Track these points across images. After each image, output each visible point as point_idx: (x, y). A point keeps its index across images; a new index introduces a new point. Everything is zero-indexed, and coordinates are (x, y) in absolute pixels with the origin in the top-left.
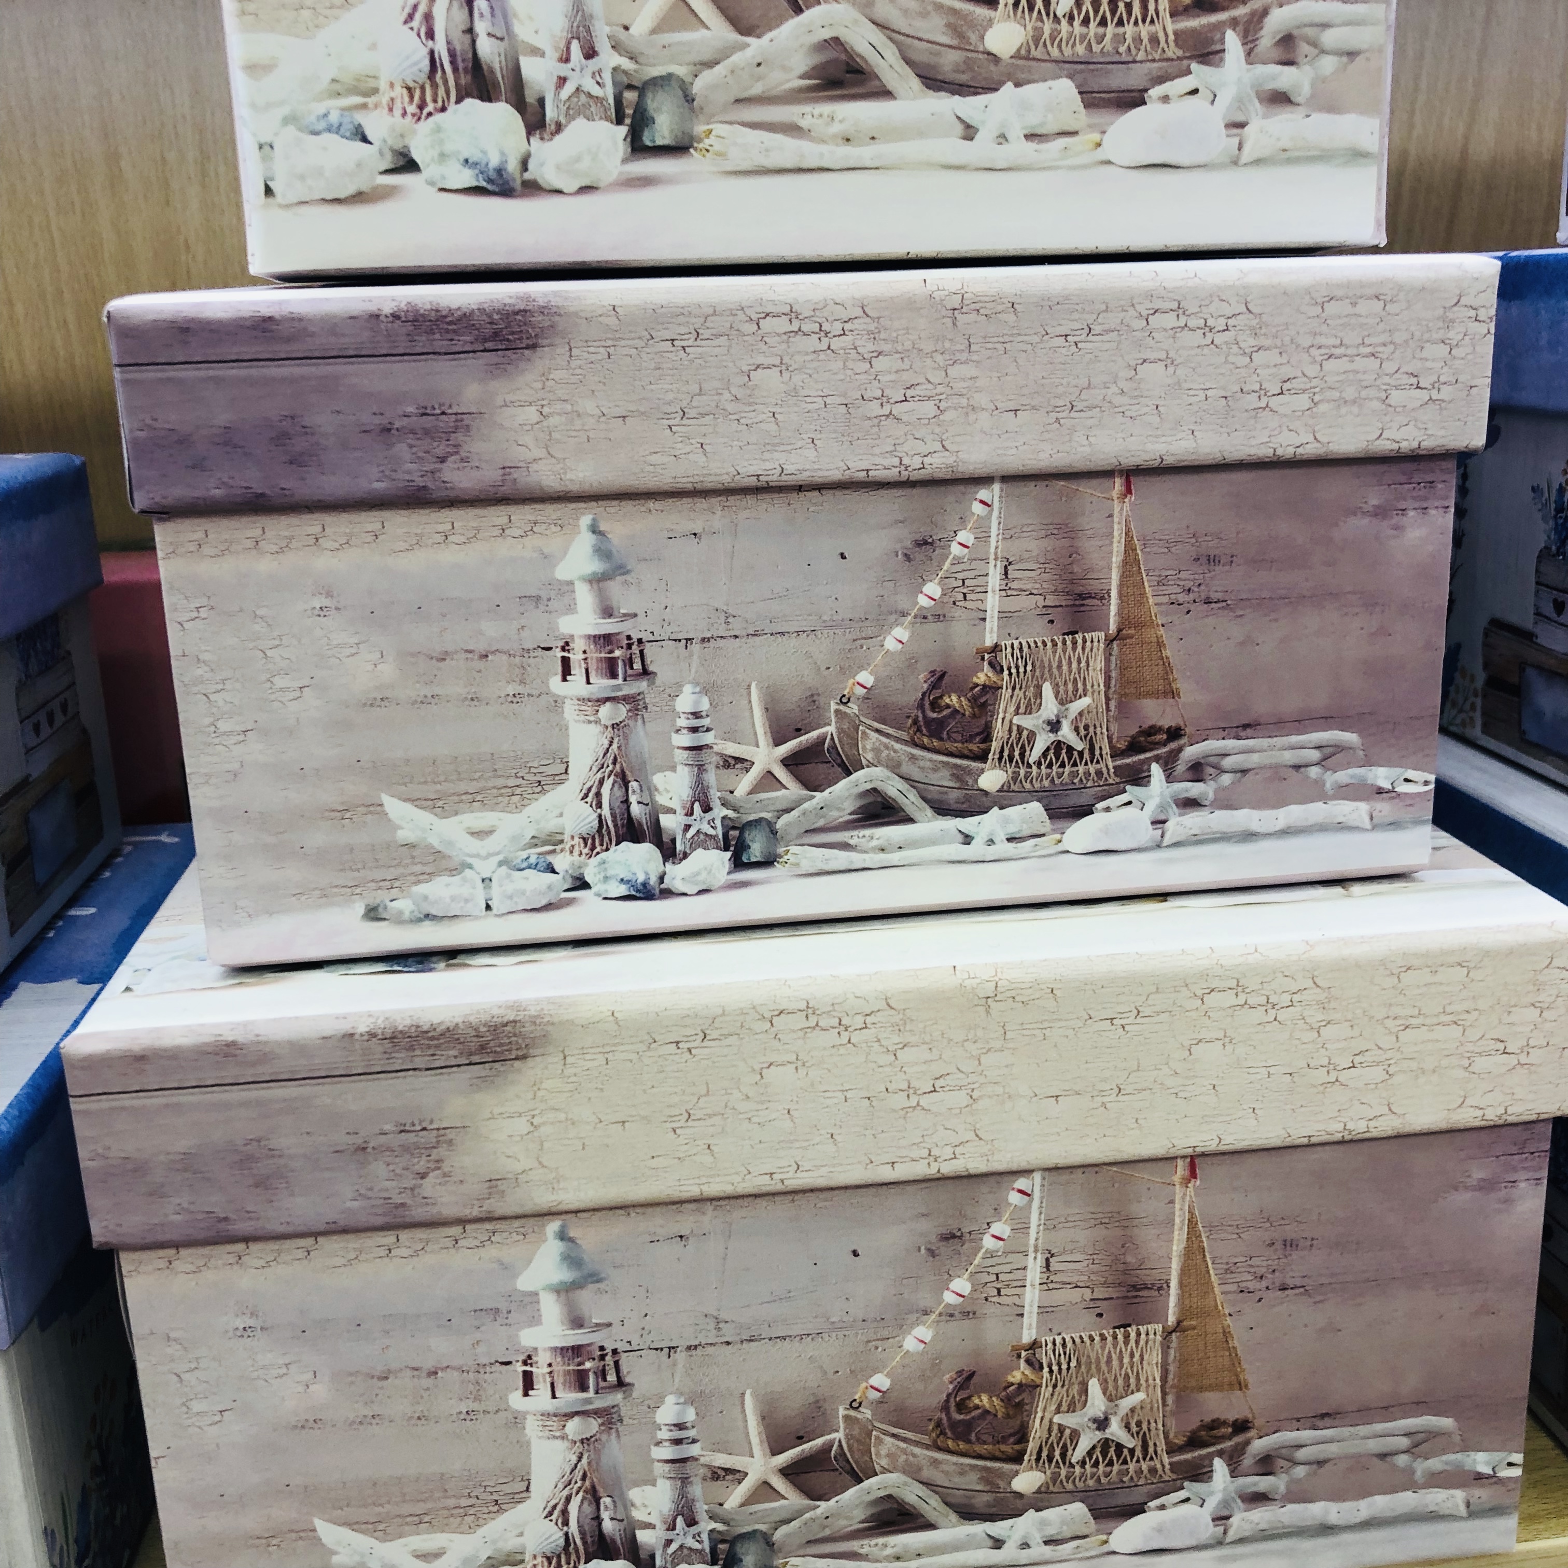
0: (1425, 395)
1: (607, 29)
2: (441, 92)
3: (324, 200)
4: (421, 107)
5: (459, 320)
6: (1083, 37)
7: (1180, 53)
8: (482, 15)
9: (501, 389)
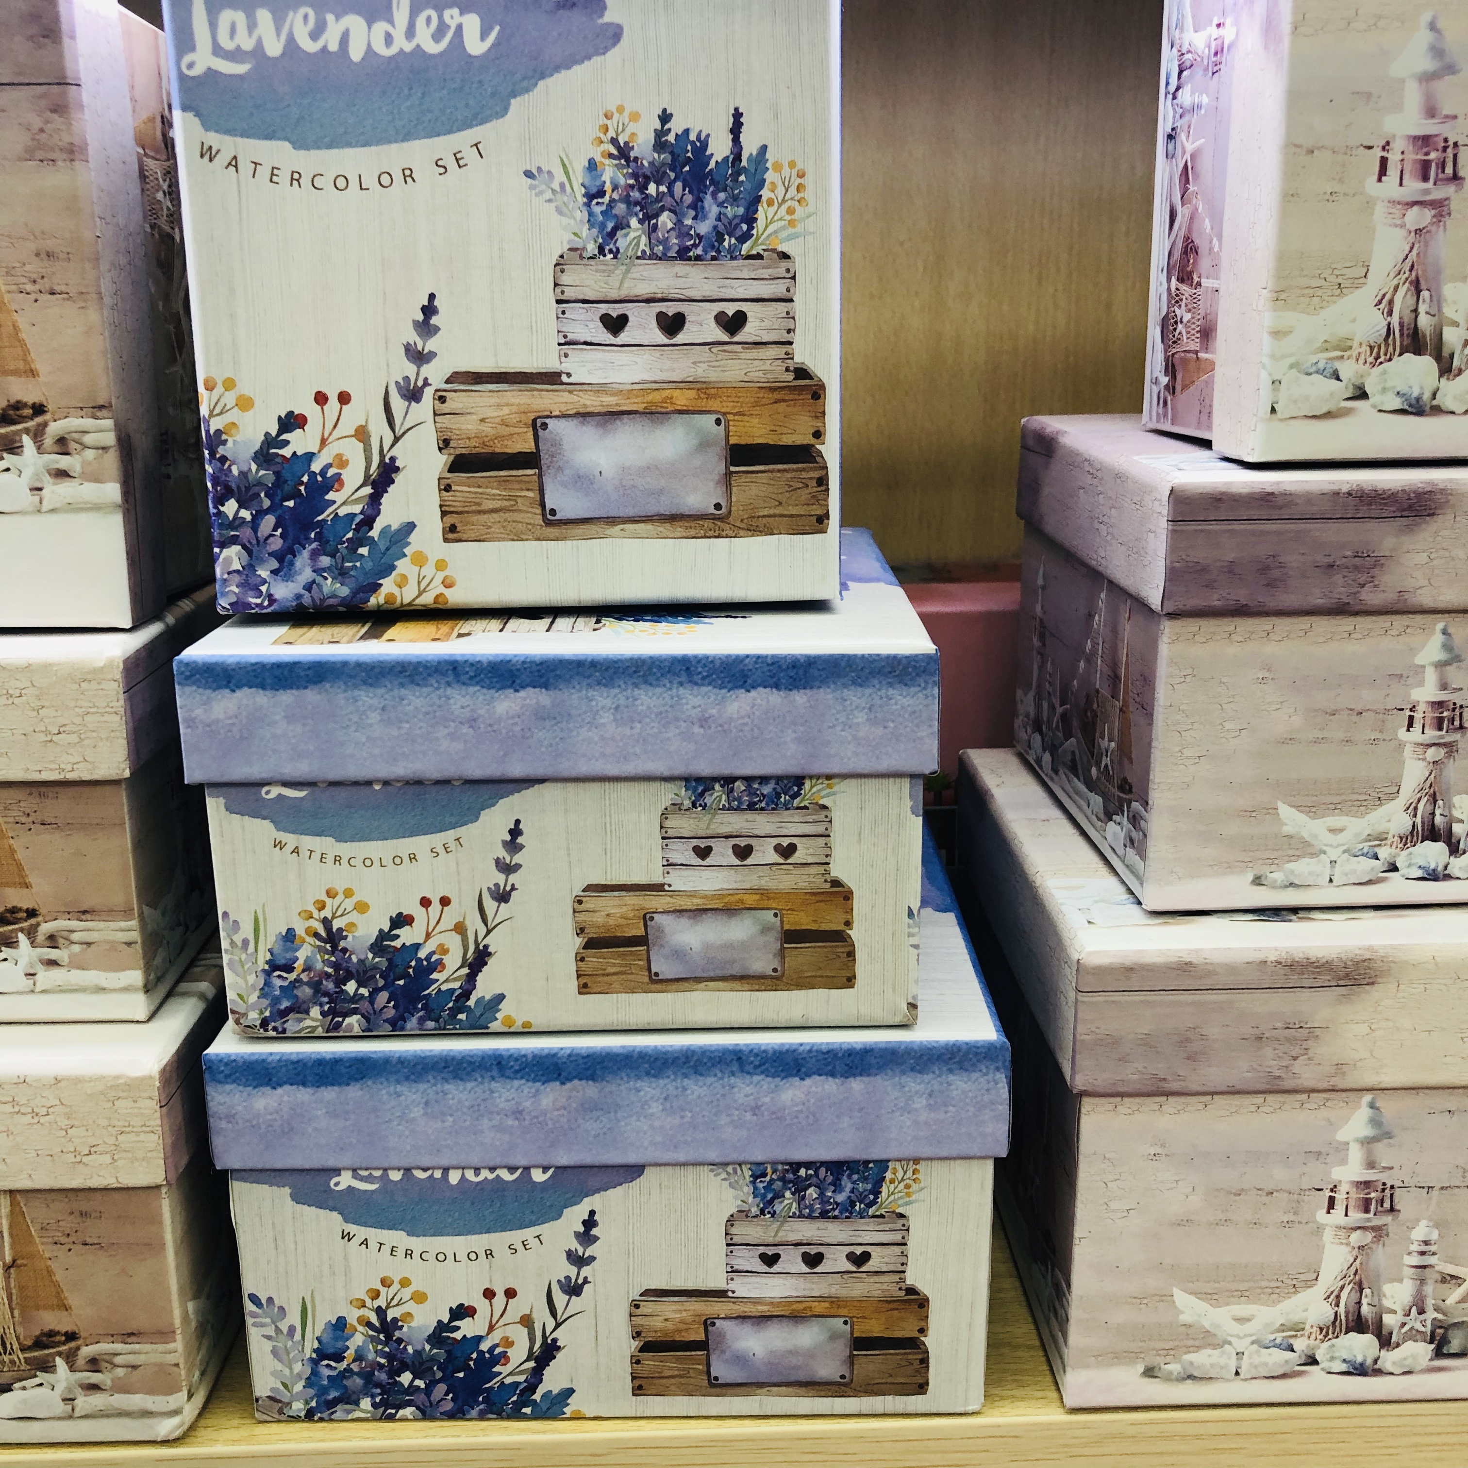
2: (1391, 349)
3: (1307, 417)
4: (1376, 359)
5: (1389, 497)
8: (1424, 301)
9: (1407, 542)
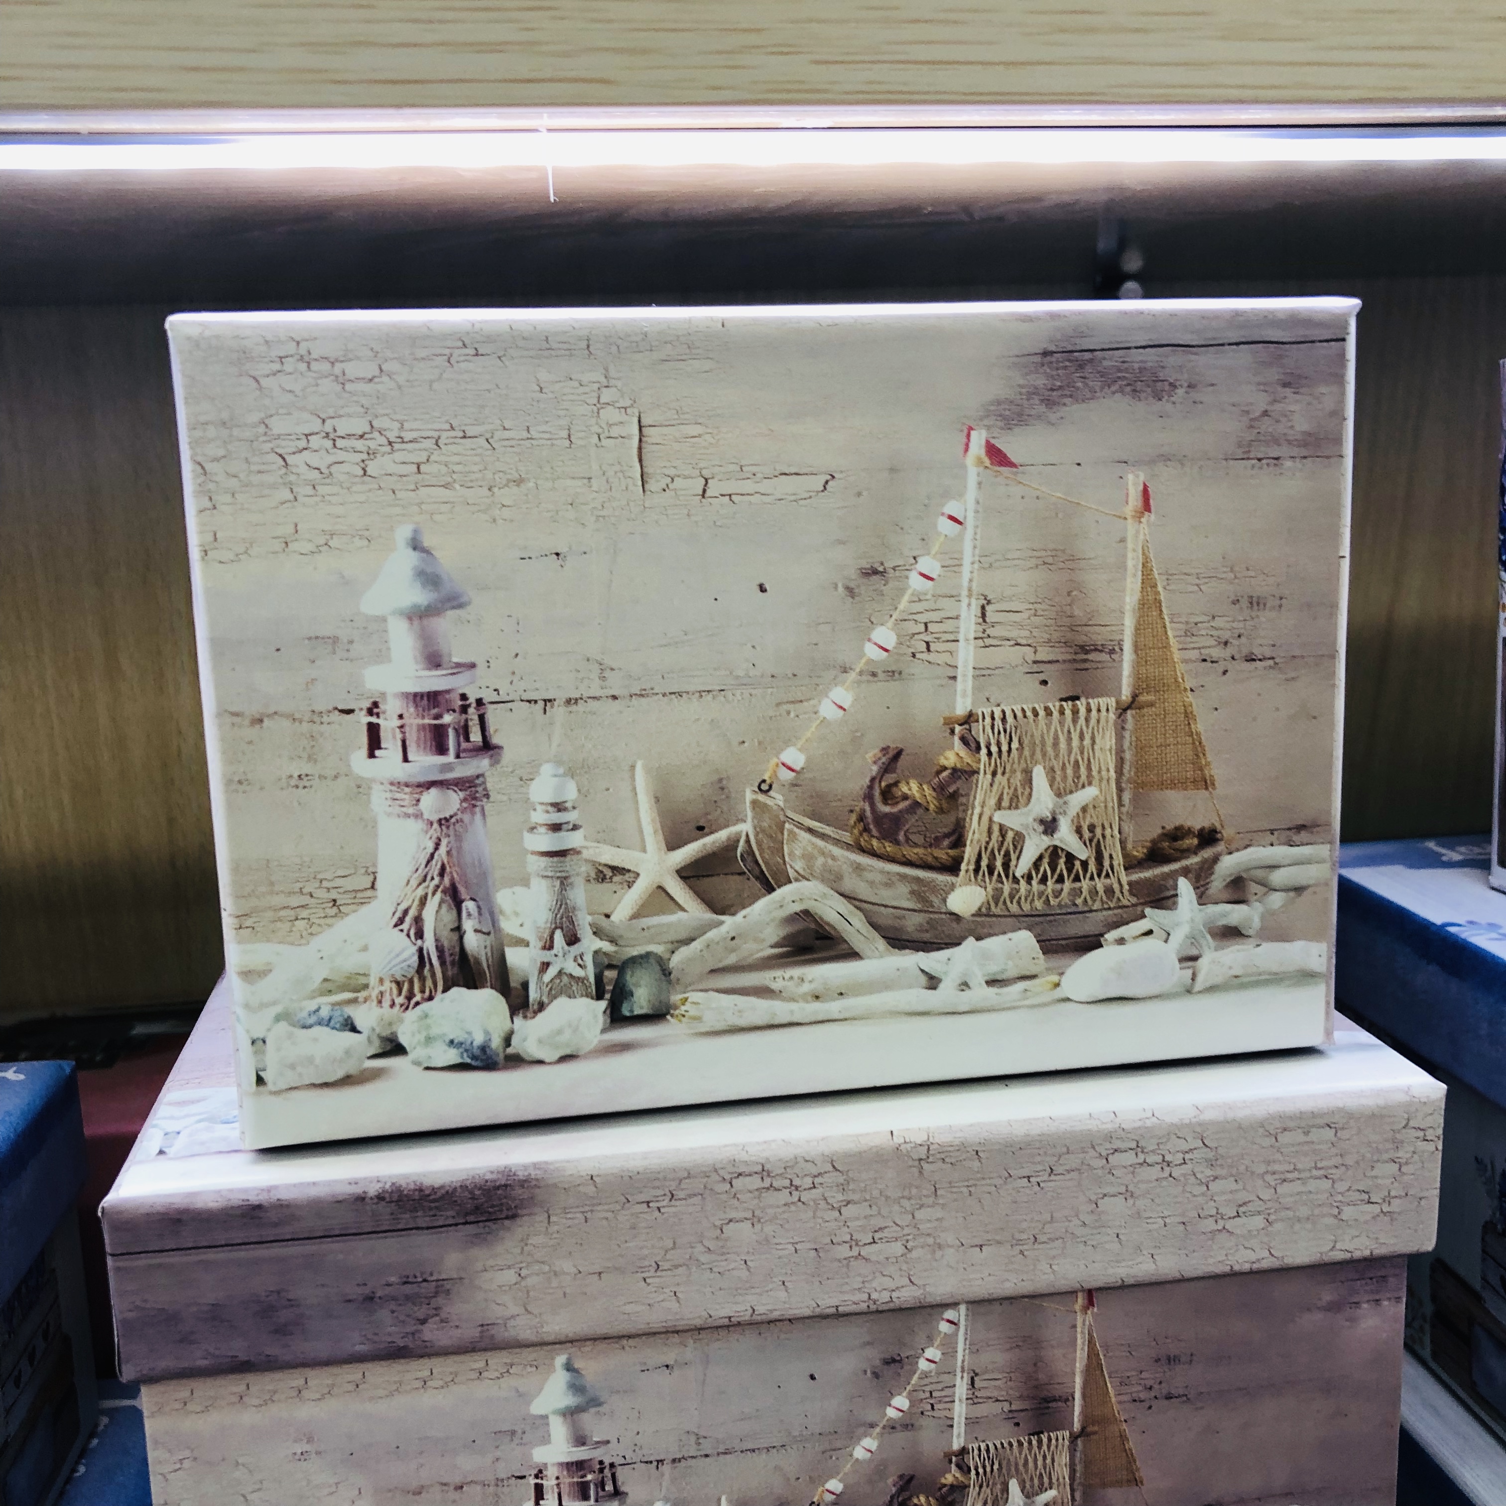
0: (1376, 1209)
1: (589, 918)
2: (429, 983)
3: (314, 1086)
4: (410, 997)
5: (442, 1197)
6: (1041, 894)
7: (1134, 900)
8: (469, 915)
9: (480, 1255)
